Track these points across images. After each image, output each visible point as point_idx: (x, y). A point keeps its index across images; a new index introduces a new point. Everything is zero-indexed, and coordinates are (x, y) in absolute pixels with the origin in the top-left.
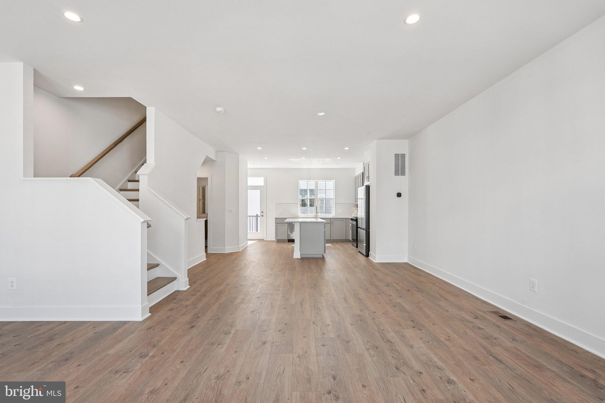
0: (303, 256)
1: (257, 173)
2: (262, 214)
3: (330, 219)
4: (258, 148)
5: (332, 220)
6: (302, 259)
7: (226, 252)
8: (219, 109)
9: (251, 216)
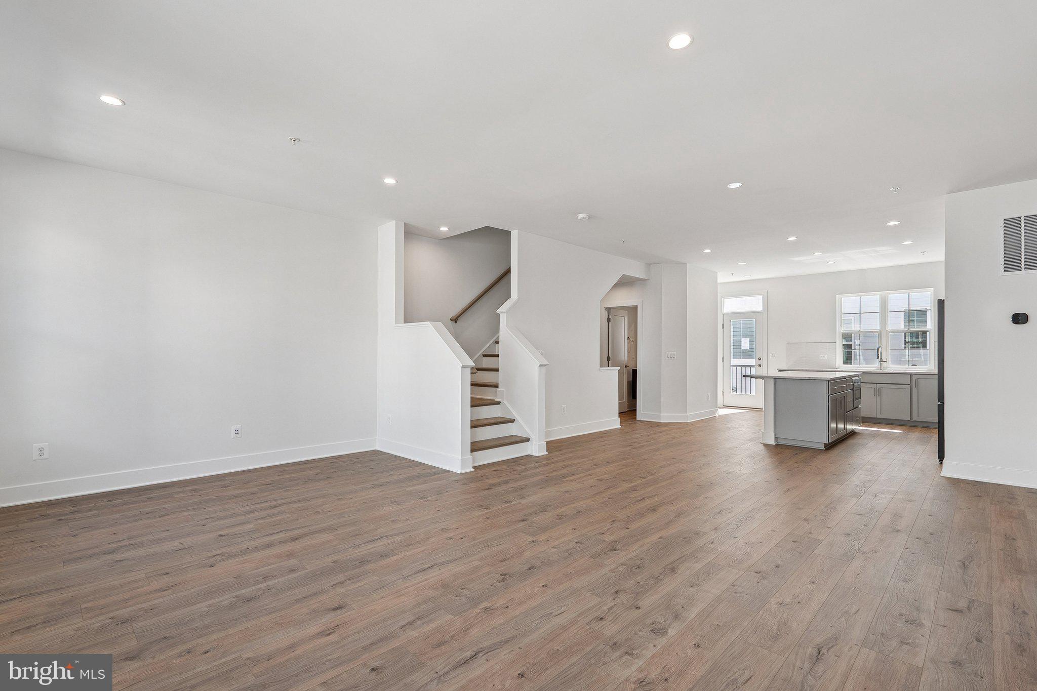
0: (781, 442)
1: (743, 290)
2: (759, 362)
3: (911, 375)
4: (705, 251)
5: (914, 378)
6: (777, 446)
7: (662, 422)
8: (581, 216)
9: (739, 366)
